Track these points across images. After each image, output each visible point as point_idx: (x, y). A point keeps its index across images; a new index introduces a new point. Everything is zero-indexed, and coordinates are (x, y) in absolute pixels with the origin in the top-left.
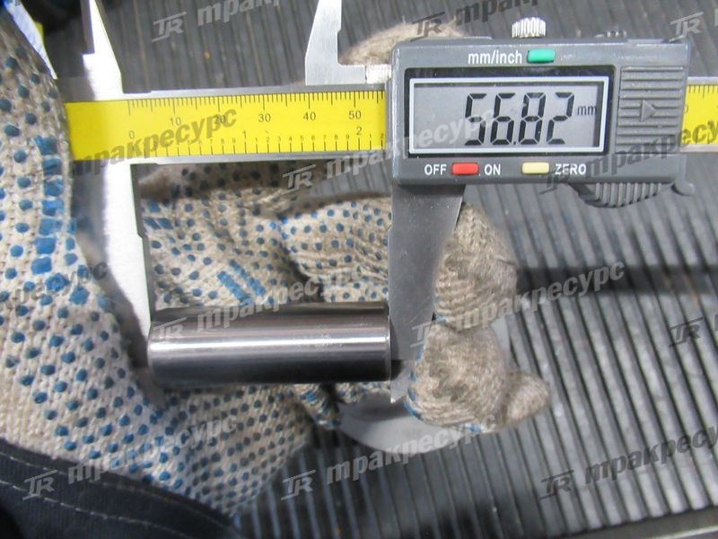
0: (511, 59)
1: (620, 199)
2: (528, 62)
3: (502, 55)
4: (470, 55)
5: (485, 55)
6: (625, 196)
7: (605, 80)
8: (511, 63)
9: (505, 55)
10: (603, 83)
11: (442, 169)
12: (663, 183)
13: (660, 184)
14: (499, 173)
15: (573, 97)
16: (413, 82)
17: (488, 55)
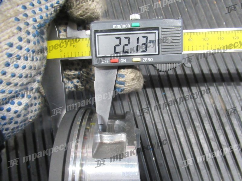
0: (127, 26)
1: (165, 68)
2: (132, 27)
3: (123, 25)
4: (114, 26)
5: (118, 25)
6: (166, 68)
7: (157, 31)
8: (126, 27)
9: (124, 25)
10: (156, 32)
11: (107, 61)
12: (178, 63)
13: (177, 64)
14: (125, 62)
15: (147, 37)
16: (97, 34)
17: (119, 25)
